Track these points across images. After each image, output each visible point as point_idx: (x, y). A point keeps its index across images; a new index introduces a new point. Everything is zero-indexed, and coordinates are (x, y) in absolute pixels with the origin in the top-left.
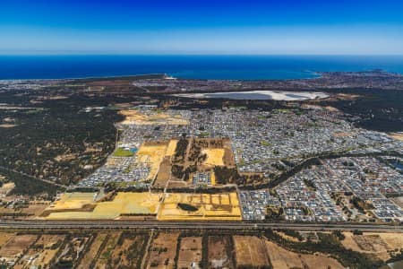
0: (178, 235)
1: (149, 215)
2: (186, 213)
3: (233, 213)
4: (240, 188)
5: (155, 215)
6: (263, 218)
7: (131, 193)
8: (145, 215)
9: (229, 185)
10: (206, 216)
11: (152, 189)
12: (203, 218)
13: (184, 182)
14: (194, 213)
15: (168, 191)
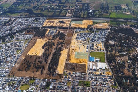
4: (40, 28)
10: (57, 20)
13: (61, 31)
14: (60, 21)
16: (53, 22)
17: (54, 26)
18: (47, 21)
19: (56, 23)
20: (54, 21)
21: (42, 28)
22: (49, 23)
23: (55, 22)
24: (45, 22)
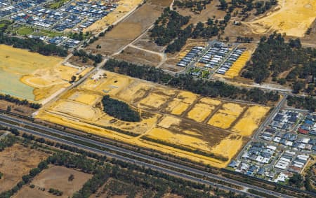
0: (45, 158)
1: (25, 103)
2: (107, 120)
3: (216, 150)
4: (291, 101)
5: (37, 107)
6: (282, 178)
7: (26, 52)
8: (16, 101)
9: (267, 87)
10: (145, 138)
11: (76, 54)
12: (136, 141)
13: (162, 55)
14: (123, 126)
15: (109, 66)
16: (186, 124)
17: (190, 97)
18: (227, 148)
19: (164, 111)
20: (172, 129)
21: (273, 97)
22: (220, 121)
23: (168, 121)
24: (246, 139)
